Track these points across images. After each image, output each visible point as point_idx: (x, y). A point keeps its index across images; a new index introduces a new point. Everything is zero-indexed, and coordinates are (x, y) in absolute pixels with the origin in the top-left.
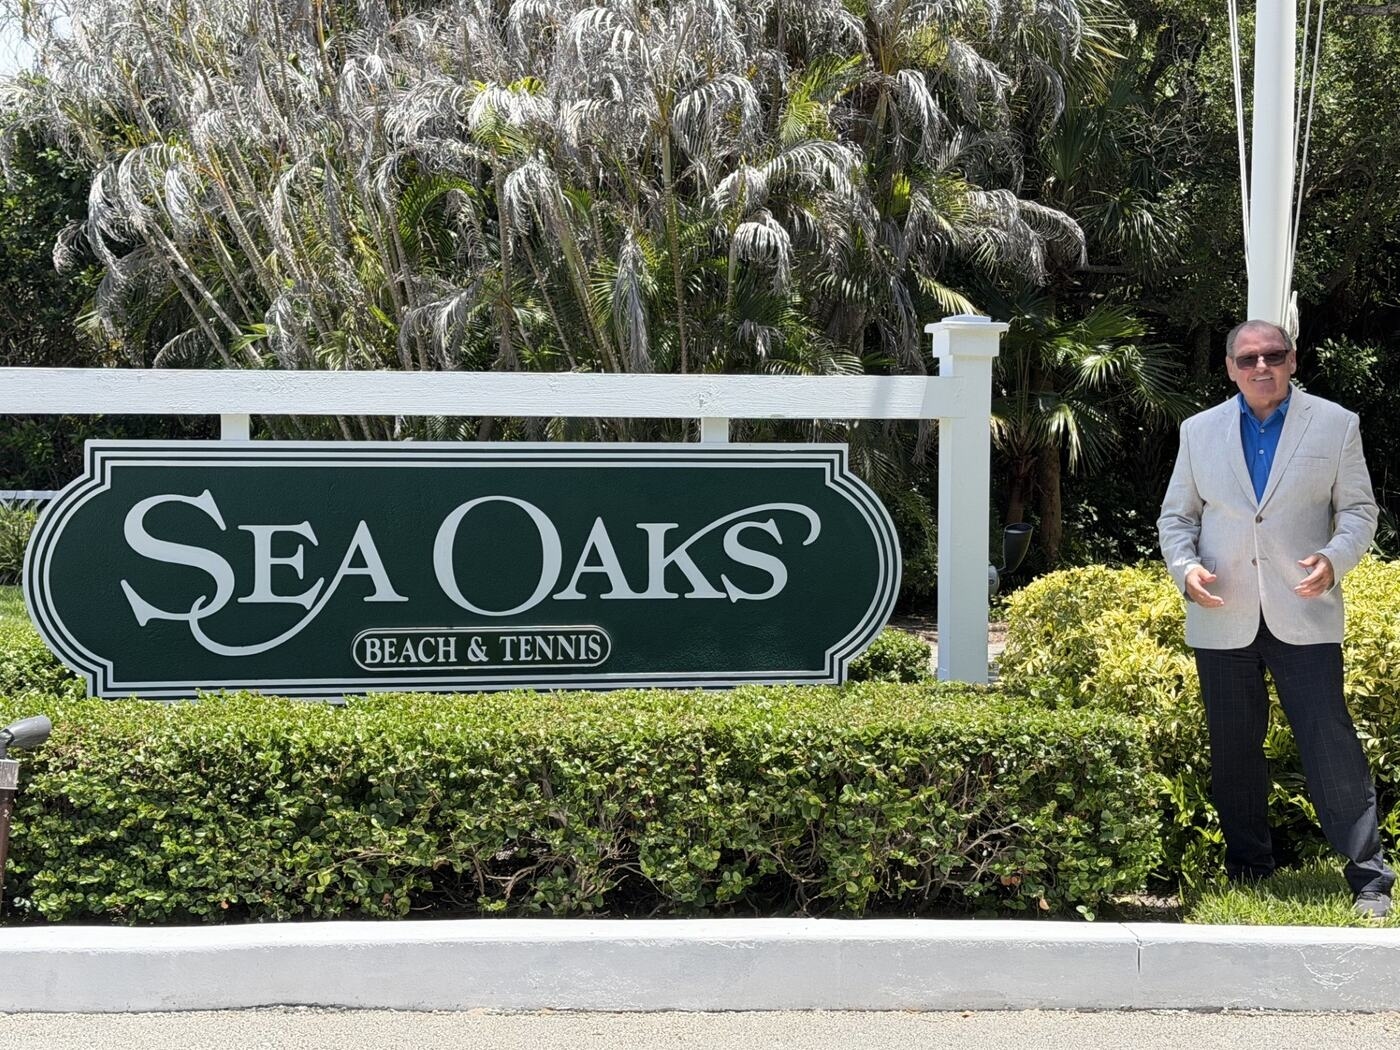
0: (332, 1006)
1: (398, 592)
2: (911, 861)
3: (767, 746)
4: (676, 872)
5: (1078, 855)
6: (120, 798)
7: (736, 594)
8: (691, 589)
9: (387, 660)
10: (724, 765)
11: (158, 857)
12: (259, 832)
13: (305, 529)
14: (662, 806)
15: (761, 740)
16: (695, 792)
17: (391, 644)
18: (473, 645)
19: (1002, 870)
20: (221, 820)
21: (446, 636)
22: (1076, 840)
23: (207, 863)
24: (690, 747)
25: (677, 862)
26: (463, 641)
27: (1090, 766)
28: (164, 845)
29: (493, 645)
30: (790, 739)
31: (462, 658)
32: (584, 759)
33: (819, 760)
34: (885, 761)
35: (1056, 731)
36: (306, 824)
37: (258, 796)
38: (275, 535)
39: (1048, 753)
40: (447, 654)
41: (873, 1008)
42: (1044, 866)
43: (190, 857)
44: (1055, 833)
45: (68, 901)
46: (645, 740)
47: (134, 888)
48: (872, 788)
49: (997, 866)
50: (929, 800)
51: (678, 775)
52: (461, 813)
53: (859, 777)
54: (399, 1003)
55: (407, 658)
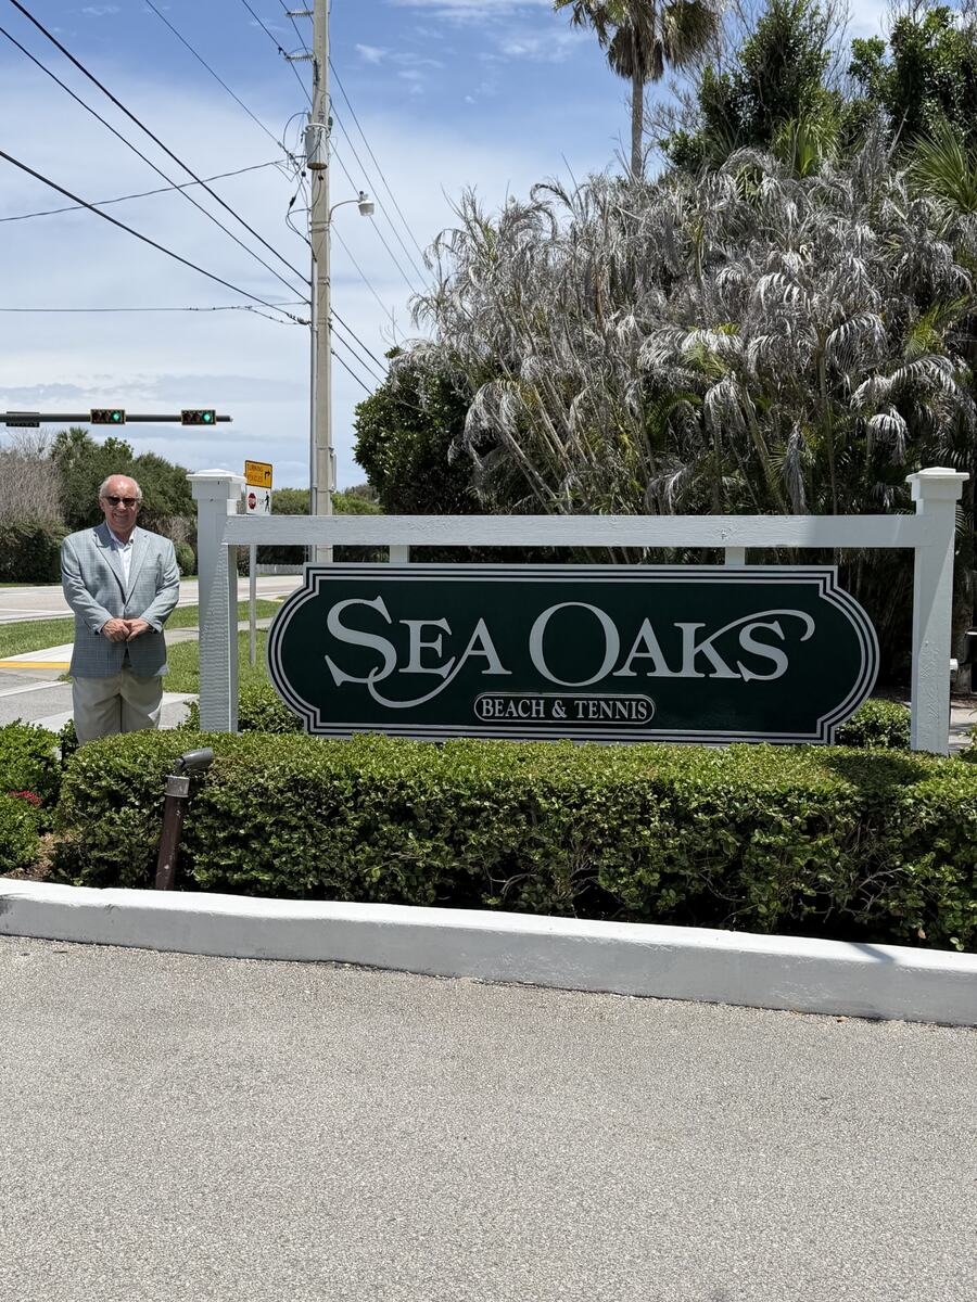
0: (368, 966)
1: (506, 668)
2: (809, 892)
3: (696, 795)
4: (626, 886)
5: (951, 896)
6: (247, 806)
7: (748, 675)
8: (715, 671)
9: (497, 715)
10: (666, 808)
11: (268, 849)
12: (333, 836)
13: (443, 623)
14: (615, 837)
15: (693, 791)
16: (640, 827)
17: (500, 704)
18: (556, 706)
19: (888, 904)
20: (309, 827)
21: (537, 699)
22: (951, 884)
23: (298, 856)
24: (637, 794)
25: (625, 879)
26: (549, 703)
27: (965, 826)
28: (272, 841)
29: (570, 707)
30: (715, 791)
31: (549, 715)
32: (558, 797)
33: (736, 809)
34: (790, 812)
35: (938, 796)
36: (366, 832)
37: (335, 811)
38: (423, 627)
39: (928, 814)
40: (538, 712)
41: (766, 1006)
42: (922, 904)
43: (291, 851)
44: (934, 878)
45: (214, 875)
46: (607, 787)
47: (252, 869)
48: (779, 833)
49: (883, 901)
50: (826, 845)
51: (627, 814)
52: (469, 832)
53: (767, 824)
54: (413, 968)
55: (511, 713)
